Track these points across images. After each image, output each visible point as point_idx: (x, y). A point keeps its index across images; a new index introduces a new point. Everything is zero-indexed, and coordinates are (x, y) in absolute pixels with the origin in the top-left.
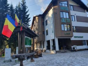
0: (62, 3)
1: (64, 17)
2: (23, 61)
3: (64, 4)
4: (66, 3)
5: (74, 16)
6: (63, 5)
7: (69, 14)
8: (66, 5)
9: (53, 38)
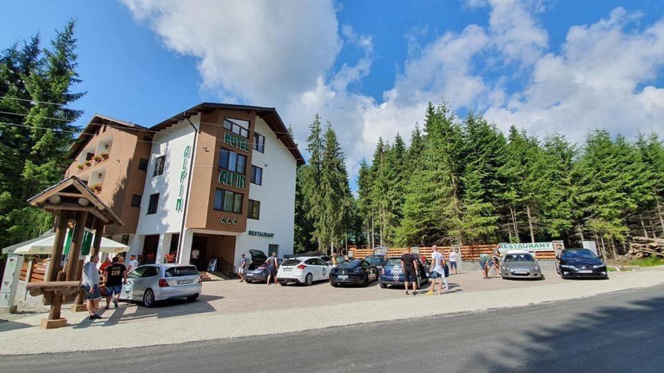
0: (232, 123)
1: (230, 168)
2: (63, 306)
3: (239, 128)
4: (245, 124)
5: (262, 169)
6: (236, 129)
7: (246, 161)
8: (244, 133)
9: (177, 230)
